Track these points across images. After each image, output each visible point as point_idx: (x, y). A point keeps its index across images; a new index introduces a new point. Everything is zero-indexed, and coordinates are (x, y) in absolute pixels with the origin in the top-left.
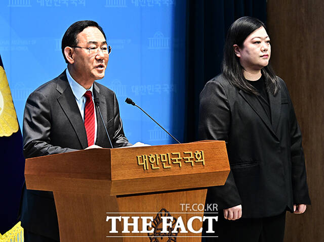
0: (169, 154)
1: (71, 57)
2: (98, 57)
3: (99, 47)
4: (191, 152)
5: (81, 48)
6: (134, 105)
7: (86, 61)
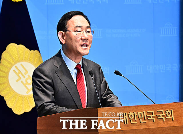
0: (145, 112)
1: (64, 39)
2: (83, 38)
3: (84, 31)
4: (163, 111)
5: (70, 31)
6: (121, 75)
7: (74, 41)
